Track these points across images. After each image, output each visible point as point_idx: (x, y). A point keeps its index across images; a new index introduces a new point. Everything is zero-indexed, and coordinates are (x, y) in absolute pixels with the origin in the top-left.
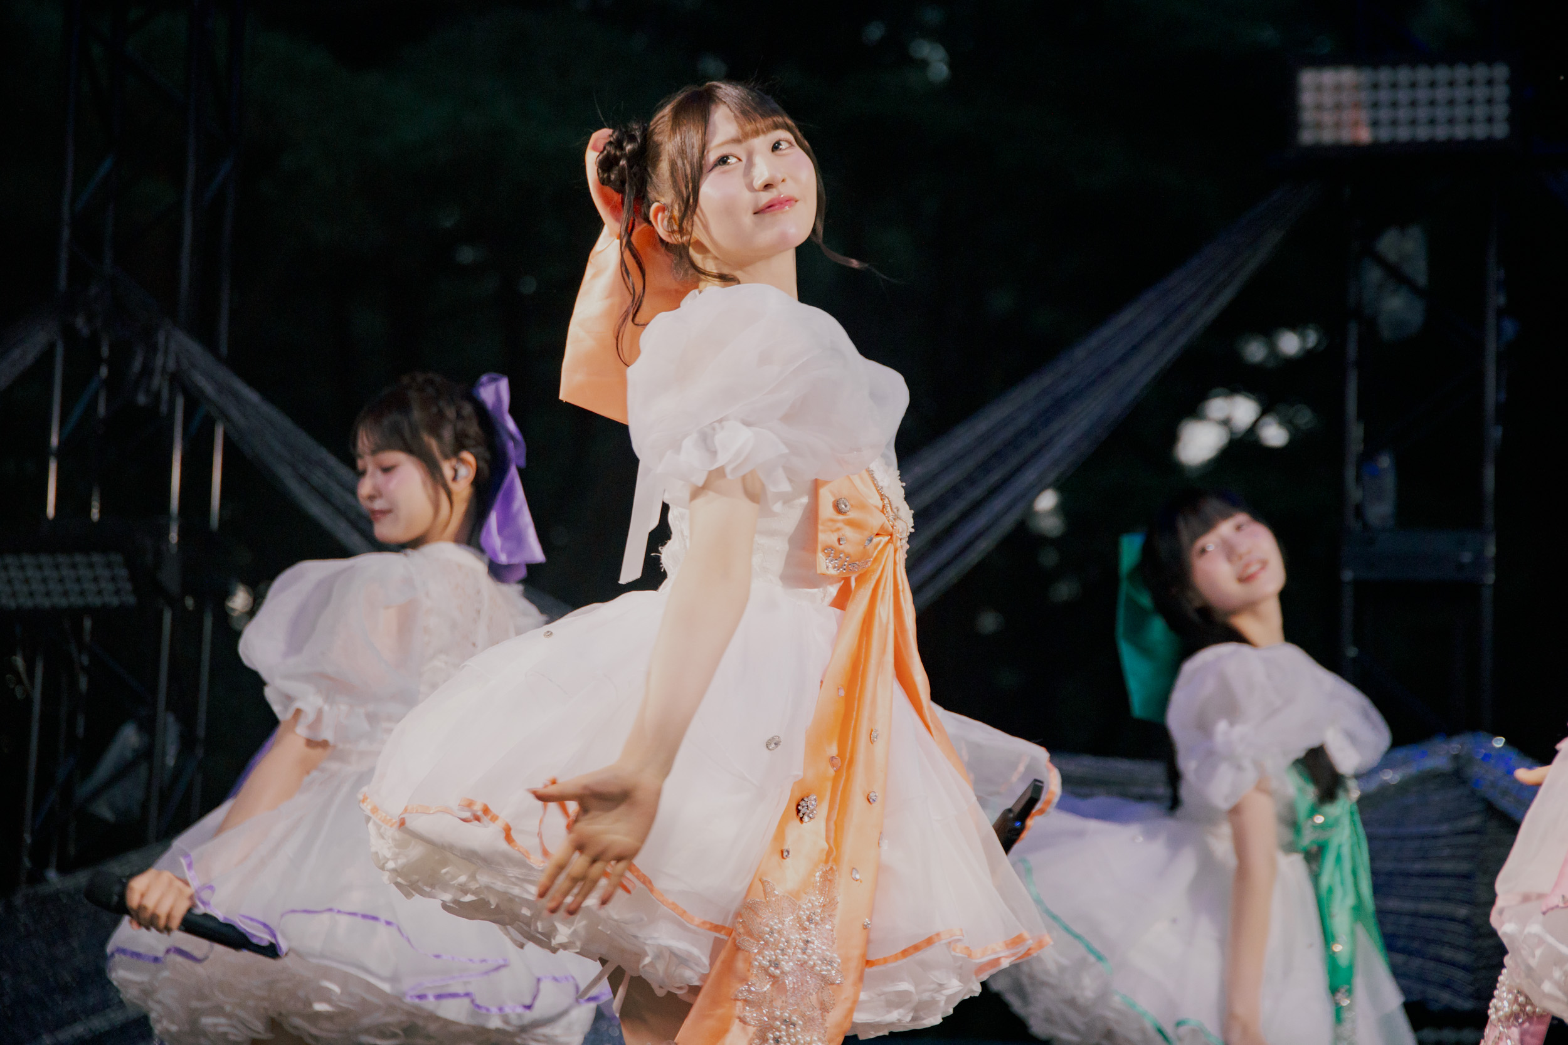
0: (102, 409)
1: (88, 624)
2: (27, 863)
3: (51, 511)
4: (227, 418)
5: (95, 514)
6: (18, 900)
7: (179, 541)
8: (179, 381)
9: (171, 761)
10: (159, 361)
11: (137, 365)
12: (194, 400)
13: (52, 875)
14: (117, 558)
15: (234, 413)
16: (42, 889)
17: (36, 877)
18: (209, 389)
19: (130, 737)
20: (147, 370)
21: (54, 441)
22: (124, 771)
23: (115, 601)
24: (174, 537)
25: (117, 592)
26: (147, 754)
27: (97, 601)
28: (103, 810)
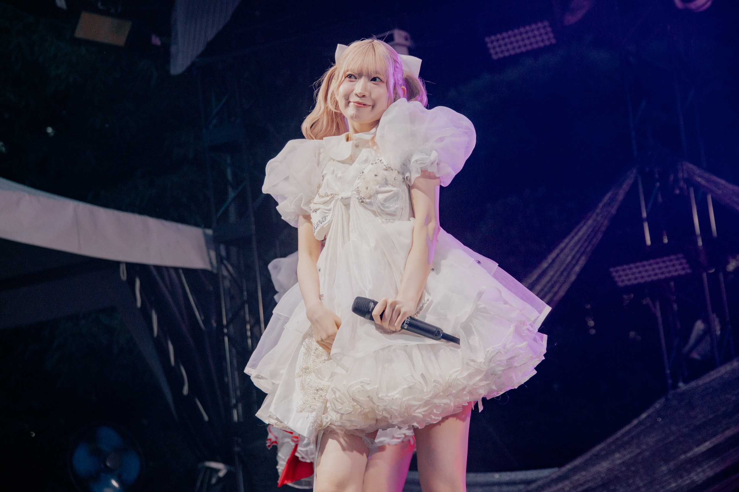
0: (660, 199)
1: (672, 284)
2: (670, 381)
3: (648, 242)
4: (711, 191)
5: (666, 241)
6: (670, 396)
7: (703, 244)
8: (690, 182)
9: (718, 332)
10: (680, 175)
11: (672, 178)
12: (697, 187)
13: (681, 384)
14: (680, 256)
15: (714, 189)
16: (679, 391)
17: (675, 386)
18: (703, 182)
19: (699, 325)
20: (676, 180)
21: (644, 215)
22: (700, 339)
23: (682, 273)
24: (700, 243)
25: (683, 269)
26: (708, 331)
27: (675, 274)
28: (695, 356)
